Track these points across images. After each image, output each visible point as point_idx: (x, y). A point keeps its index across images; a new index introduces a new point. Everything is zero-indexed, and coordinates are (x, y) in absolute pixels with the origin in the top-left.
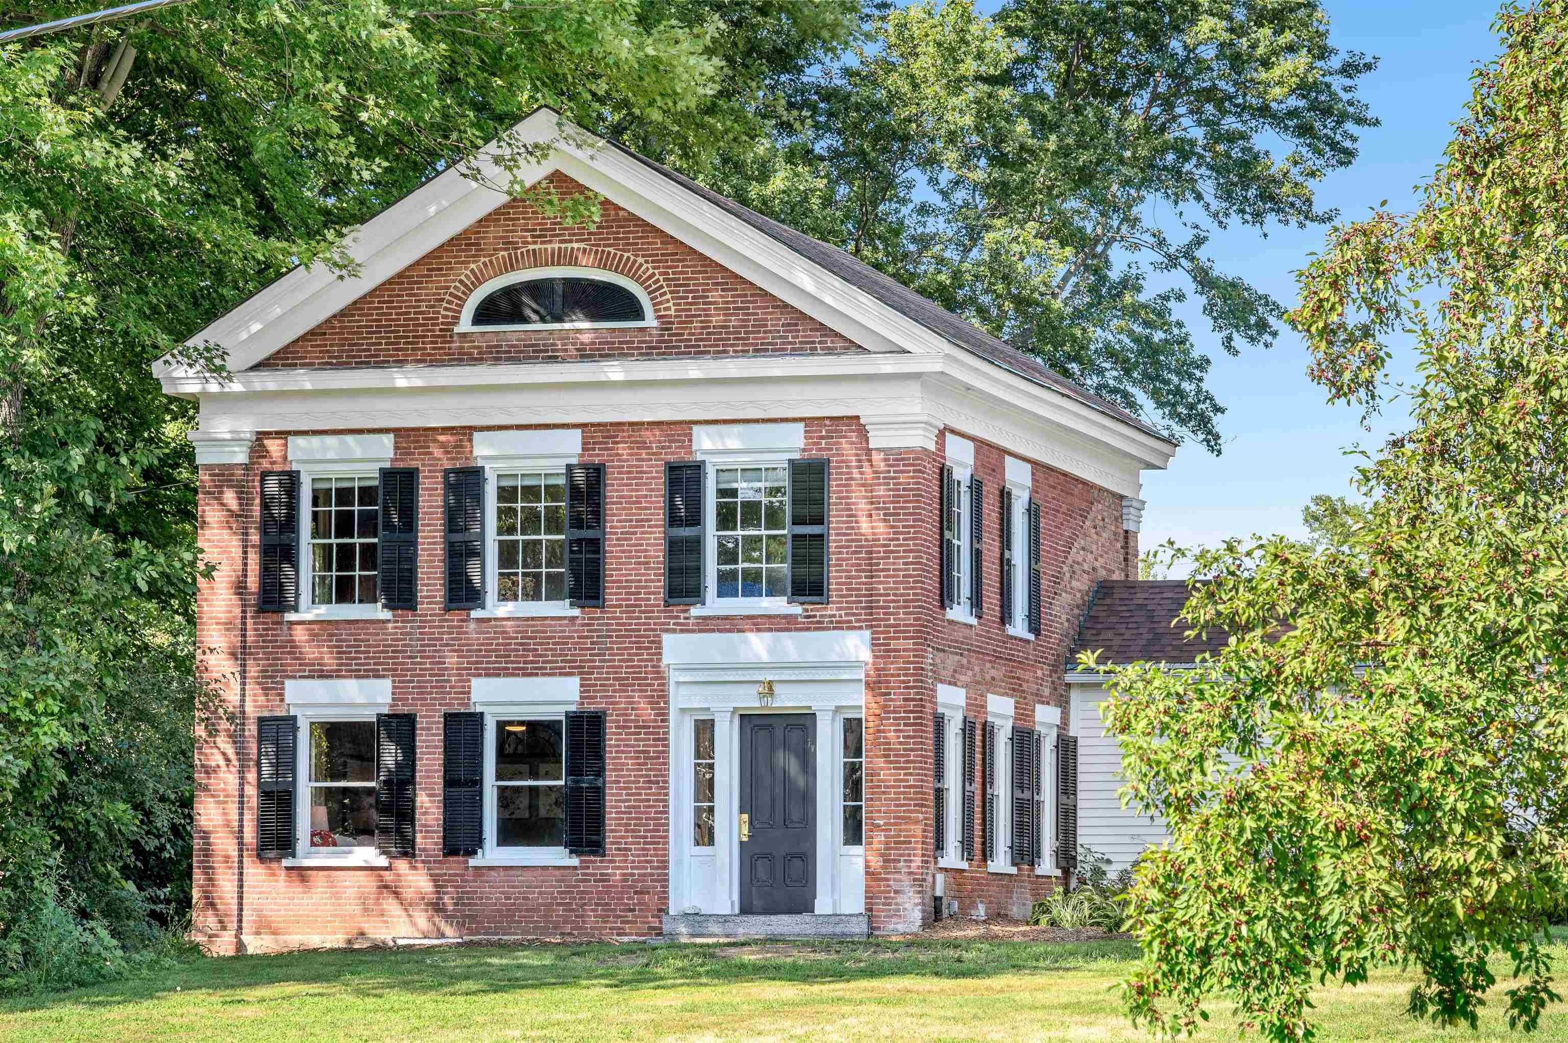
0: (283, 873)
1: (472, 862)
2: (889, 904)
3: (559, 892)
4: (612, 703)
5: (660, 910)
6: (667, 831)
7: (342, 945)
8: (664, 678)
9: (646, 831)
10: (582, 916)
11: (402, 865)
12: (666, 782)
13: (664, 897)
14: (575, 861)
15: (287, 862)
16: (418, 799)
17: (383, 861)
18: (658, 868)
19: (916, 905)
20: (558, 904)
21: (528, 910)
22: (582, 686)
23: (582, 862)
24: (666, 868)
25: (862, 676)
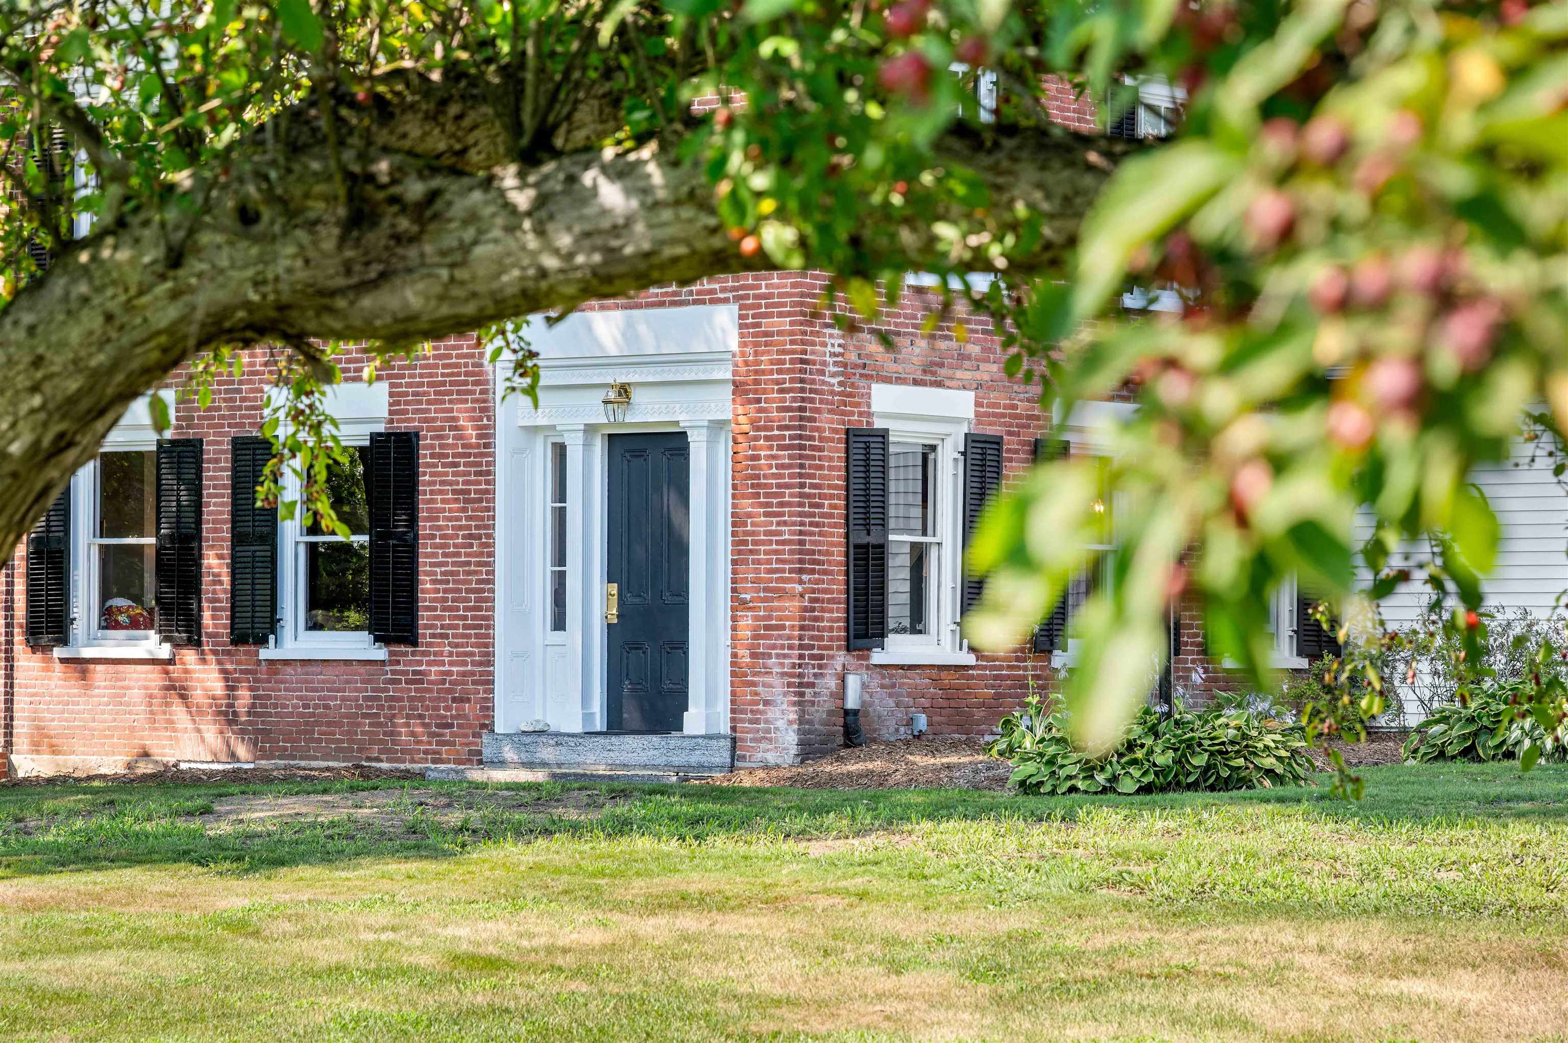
0: (58, 666)
1: (264, 654)
2: (757, 722)
3: (366, 699)
4: (426, 420)
5: (483, 726)
6: (492, 609)
7: (121, 771)
8: (487, 382)
9: (466, 609)
10: (392, 734)
11: (189, 656)
12: (489, 536)
13: (488, 709)
14: (380, 653)
15: (58, 652)
16: (205, 562)
17: (165, 651)
18: (480, 664)
19: (790, 722)
20: (365, 716)
21: (329, 724)
22: (391, 395)
23: (391, 653)
24: (490, 663)
25: (729, 376)
